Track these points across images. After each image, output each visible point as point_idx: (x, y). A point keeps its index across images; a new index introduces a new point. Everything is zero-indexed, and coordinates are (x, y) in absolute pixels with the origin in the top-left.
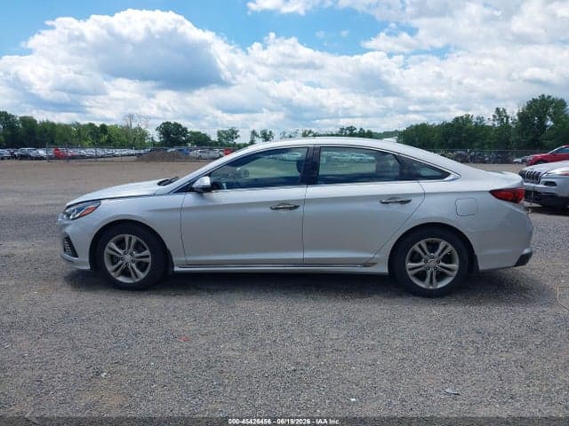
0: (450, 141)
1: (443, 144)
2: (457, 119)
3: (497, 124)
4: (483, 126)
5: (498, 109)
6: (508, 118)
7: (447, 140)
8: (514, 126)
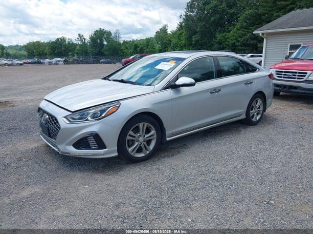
0: (56, 52)
1: (52, 53)
2: (58, 39)
3: (80, 43)
4: (73, 43)
5: (79, 34)
6: (85, 39)
7: (54, 51)
8: (89, 44)
